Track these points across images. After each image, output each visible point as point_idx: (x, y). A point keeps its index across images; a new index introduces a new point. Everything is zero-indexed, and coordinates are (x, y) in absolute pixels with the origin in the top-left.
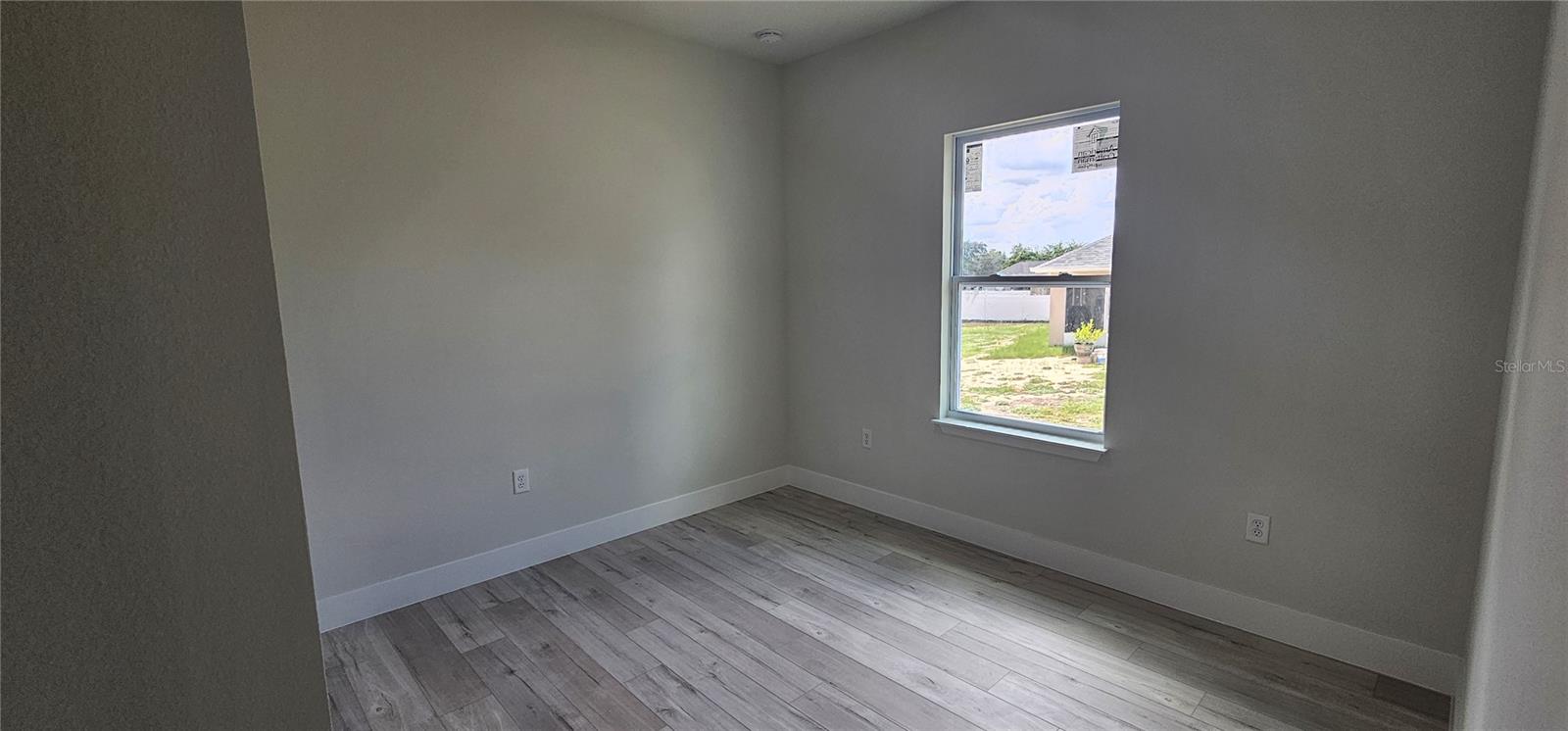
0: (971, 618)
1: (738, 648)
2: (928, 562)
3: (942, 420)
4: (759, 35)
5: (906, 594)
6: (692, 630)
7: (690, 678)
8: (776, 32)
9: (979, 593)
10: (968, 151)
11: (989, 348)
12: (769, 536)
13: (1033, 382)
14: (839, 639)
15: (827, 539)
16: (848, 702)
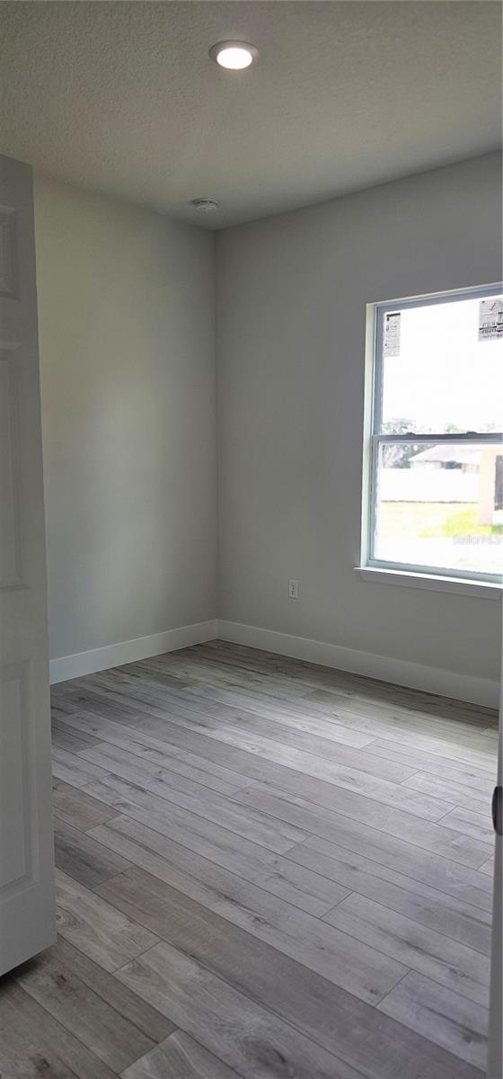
0: (388, 736)
1: (181, 761)
2: (350, 697)
3: (363, 568)
4: (197, 202)
5: (330, 720)
6: (137, 751)
7: (139, 782)
8: (214, 200)
9: (395, 718)
10: (388, 320)
12: (202, 679)
14: (271, 752)
15: (257, 681)
16: (280, 794)
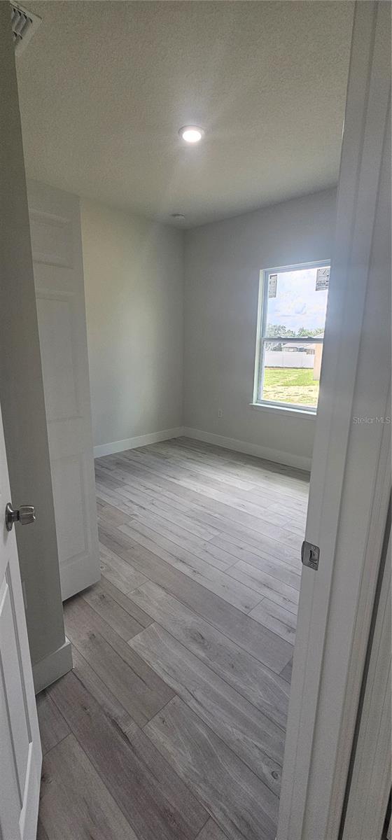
1: (163, 495)
3: (254, 404)
4: (175, 215)
5: (235, 476)
6: (143, 489)
7: (143, 504)
10: (271, 278)
11: (283, 381)
12: (174, 456)
13: (303, 397)
14: (205, 492)
16: (209, 512)
